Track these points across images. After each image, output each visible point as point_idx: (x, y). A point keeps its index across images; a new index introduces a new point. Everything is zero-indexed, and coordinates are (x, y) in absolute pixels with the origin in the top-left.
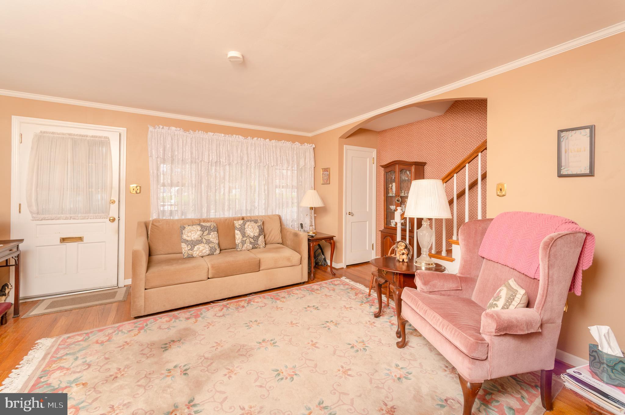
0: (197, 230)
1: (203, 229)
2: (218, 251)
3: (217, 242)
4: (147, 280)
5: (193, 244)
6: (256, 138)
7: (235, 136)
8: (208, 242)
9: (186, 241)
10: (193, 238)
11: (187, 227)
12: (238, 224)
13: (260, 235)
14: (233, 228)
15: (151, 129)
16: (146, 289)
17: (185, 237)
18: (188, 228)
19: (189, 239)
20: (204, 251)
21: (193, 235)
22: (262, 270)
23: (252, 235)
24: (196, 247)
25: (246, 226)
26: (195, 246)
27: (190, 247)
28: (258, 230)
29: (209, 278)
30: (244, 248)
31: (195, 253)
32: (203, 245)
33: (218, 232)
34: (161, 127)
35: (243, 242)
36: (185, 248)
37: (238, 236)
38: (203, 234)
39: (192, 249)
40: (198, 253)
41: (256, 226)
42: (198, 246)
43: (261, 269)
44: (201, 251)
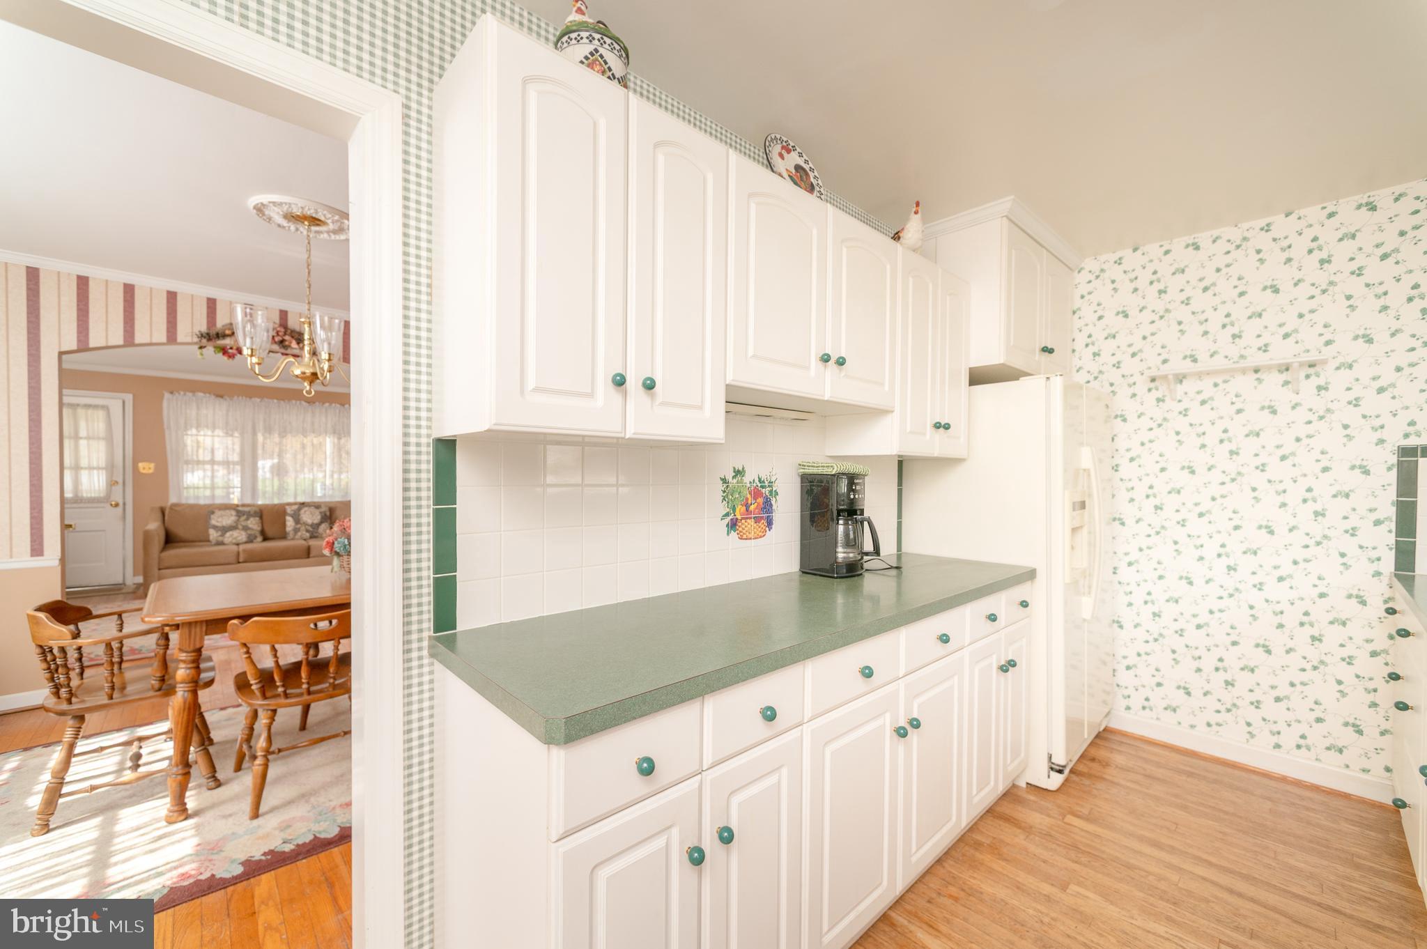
0: (232, 515)
1: (239, 514)
2: (260, 539)
3: (259, 529)
4: (160, 560)
5: (224, 530)
6: (327, 404)
7: (294, 402)
8: (246, 528)
9: (215, 527)
10: (224, 524)
11: (217, 511)
12: (289, 510)
13: (321, 522)
14: (284, 513)
15: (167, 395)
16: (159, 569)
17: (213, 522)
18: (218, 513)
19: (219, 524)
20: (240, 538)
21: (224, 520)
22: (314, 557)
23: (310, 522)
24: (228, 534)
25: (302, 511)
26: (226, 532)
27: (220, 533)
28: (319, 517)
30: (297, 537)
31: (227, 539)
32: (238, 531)
33: (261, 517)
34: (182, 393)
35: (296, 531)
36: (213, 535)
37: (290, 522)
38: (239, 519)
39: (223, 535)
40: (230, 539)
41: (317, 512)
42: (231, 532)
43: (311, 555)
44: (235, 538)
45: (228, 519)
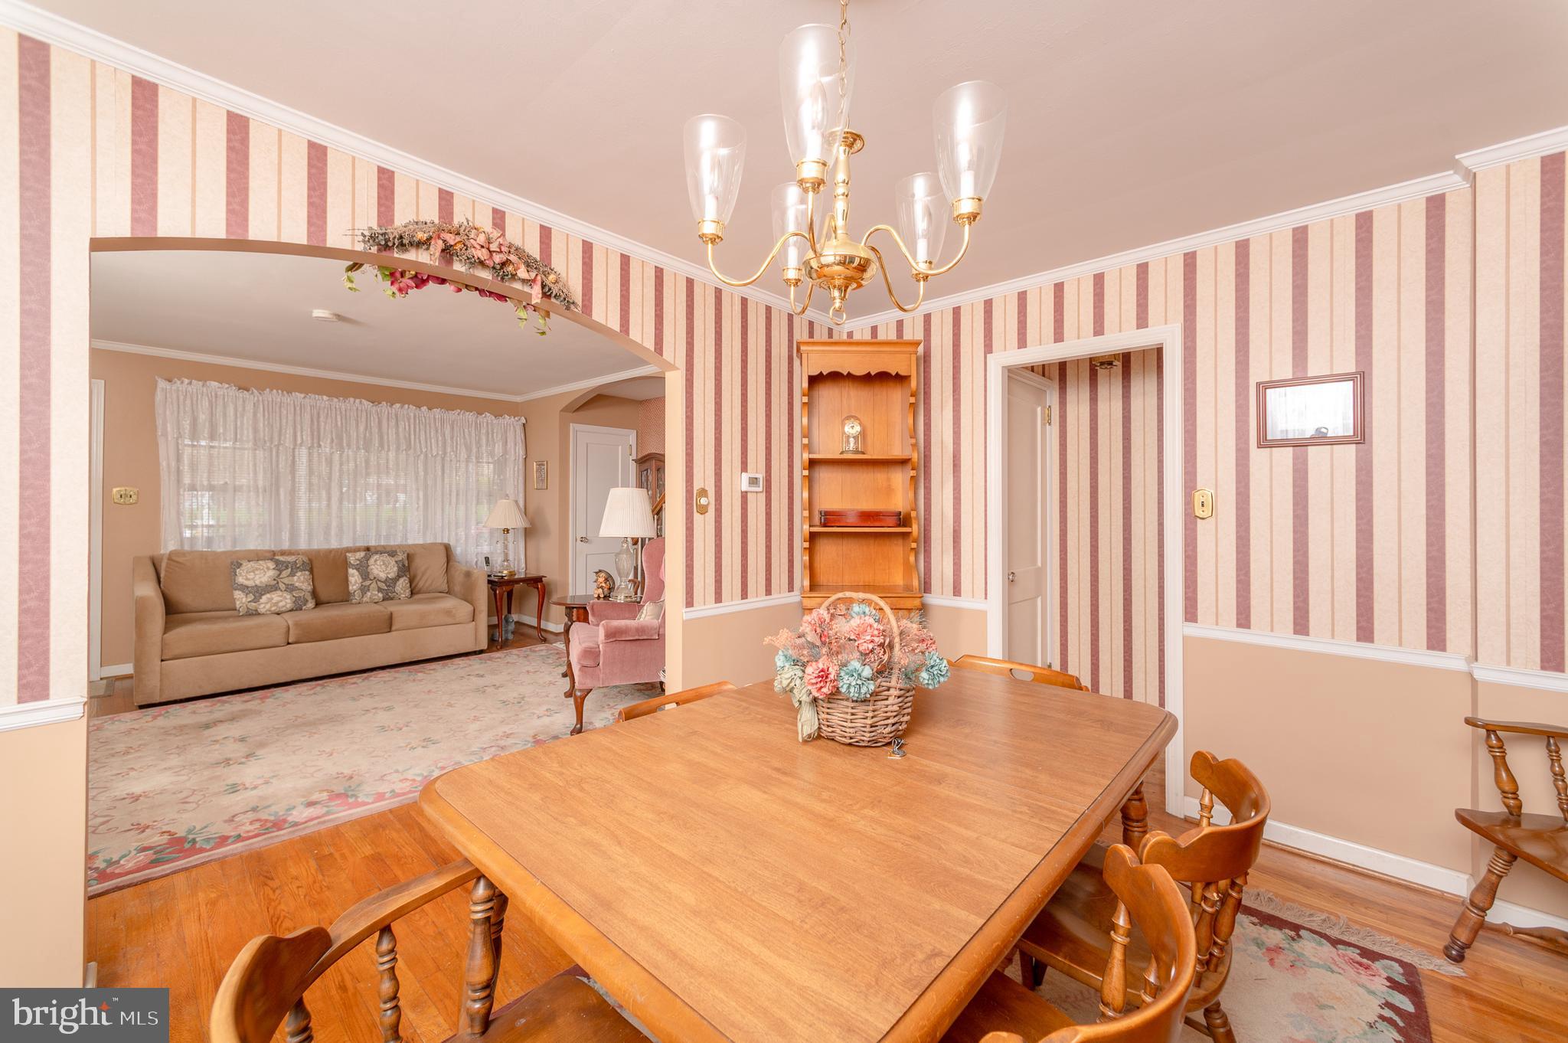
0: (268, 568)
1: (280, 566)
2: (311, 604)
3: (310, 588)
4: (164, 645)
5: (258, 592)
6: (398, 405)
7: (352, 400)
8: (290, 588)
9: (244, 588)
10: (258, 583)
11: (245, 563)
12: (352, 558)
13: (399, 577)
14: (346, 564)
15: (162, 384)
16: (162, 661)
17: (240, 580)
18: (247, 566)
19: (250, 583)
20: (281, 604)
21: (257, 577)
22: (396, 630)
23: (383, 576)
24: (264, 598)
25: (371, 561)
26: (262, 594)
27: (251, 597)
28: (396, 569)
29: (289, 644)
30: (365, 599)
31: (262, 606)
32: (279, 593)
33: (311, 571)
34: (186, 381)
35: (364, 590)
36: (241, 599)
37: (354, 578)
38: (279, 575)
39: (256, 600)
40: (268, 606)
41: (392, 561)
42: (268, 595)
43: (393, 628)
44: (276, 604)
45: (260, 574)
